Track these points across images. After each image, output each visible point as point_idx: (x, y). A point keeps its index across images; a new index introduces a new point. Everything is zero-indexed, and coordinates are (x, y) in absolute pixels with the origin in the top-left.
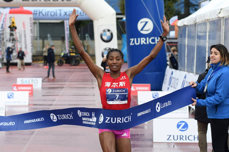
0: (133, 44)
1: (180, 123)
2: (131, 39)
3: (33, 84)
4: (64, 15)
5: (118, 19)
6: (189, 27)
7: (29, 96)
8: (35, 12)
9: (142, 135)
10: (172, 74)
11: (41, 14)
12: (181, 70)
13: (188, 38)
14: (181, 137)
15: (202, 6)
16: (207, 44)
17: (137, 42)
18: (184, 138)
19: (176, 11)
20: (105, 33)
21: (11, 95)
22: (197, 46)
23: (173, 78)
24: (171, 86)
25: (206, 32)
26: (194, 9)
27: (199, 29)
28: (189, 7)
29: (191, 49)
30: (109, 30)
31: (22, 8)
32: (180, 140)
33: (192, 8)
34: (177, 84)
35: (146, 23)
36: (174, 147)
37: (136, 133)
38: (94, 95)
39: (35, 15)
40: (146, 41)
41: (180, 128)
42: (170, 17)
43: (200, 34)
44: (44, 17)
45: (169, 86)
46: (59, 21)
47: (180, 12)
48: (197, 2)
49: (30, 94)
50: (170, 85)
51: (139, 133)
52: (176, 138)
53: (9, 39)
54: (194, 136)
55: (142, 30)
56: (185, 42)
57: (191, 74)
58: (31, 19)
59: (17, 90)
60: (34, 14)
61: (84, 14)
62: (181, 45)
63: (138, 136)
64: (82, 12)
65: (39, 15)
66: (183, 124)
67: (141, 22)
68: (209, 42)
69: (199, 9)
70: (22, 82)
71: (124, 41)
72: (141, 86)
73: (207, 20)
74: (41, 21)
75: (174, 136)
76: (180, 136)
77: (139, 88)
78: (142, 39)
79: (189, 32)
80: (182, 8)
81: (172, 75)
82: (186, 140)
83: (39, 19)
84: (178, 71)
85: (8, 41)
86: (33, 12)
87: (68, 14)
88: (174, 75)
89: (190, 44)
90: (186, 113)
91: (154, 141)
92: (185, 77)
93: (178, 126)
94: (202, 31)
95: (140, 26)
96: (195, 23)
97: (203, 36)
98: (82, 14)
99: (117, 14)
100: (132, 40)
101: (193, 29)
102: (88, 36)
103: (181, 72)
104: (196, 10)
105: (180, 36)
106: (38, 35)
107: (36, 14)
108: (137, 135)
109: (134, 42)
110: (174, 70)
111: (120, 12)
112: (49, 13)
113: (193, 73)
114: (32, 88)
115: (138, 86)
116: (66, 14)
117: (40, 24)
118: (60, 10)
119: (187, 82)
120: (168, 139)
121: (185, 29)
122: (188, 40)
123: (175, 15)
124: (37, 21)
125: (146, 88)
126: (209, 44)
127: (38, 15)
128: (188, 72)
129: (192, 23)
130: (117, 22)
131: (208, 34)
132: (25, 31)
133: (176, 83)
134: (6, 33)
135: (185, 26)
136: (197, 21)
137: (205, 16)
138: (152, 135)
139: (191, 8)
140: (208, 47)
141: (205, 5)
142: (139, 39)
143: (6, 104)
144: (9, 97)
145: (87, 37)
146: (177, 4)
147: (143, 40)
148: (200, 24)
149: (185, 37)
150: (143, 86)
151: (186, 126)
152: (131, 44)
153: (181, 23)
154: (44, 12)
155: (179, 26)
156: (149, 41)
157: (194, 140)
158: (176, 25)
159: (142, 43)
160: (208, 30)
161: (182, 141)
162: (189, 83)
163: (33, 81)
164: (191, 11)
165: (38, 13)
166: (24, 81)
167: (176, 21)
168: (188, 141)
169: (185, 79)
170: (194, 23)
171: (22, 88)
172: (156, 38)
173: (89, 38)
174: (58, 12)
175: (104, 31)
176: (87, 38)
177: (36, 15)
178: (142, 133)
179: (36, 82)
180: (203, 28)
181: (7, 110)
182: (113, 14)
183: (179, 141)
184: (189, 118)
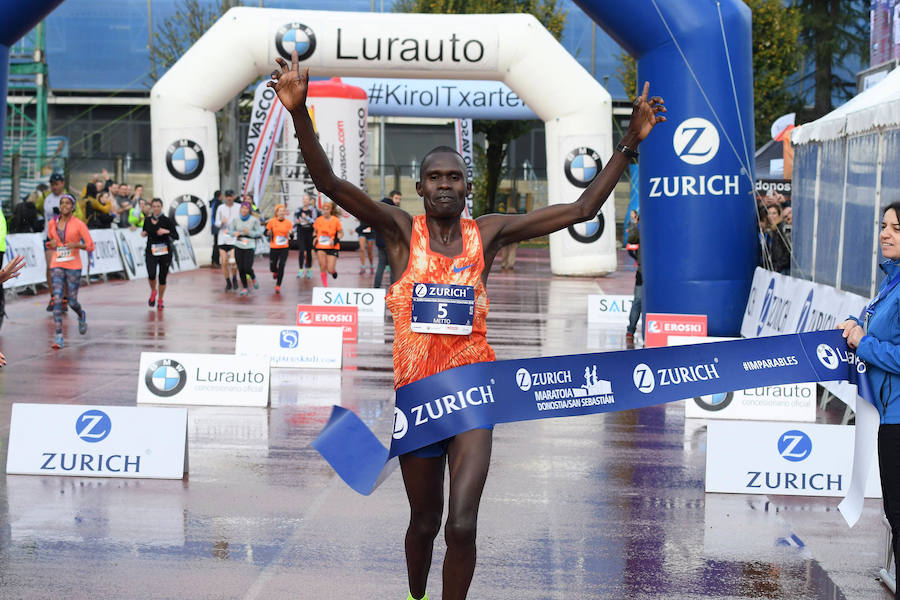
0: (659, 194)
1: (786, 437)
2: (652, 180)
3: (360, 305)
4: (461, 104)
5: (617, 119)
6: (826, 149)
7: (344, 342)
8: (376, 94)
9: (675, 467)
10: (772, 286)
11: (391, 98)
12: (797, 276)
13: (822, 178)
14: (791, 478)
15: (867, 87)
16: (878, 198)
17: (671, 189)
18: (798, 482)
19: (793, 99)
20: (578, 157)
21: (289, 338)
22: (847, 204)
23: (775, 298)
24: (769, 324)
25: (874, 165)
26: (843, 94)
27: (855, 152)
28: (831, 88)
29: (829, 212)
30: (590, 152)
31: (339, 81)
32: (787, 487)
33: (839, 93)
34: (786, 316)
35: (700, 131)
36: (767, 509)
37: (657, 463)
38: (539, 345)
39: (374, 100)
40: (697, 187)
41: (787, 452)
42: (772, 117)
43: (856, 169)
44: (403, 107)
45: (761, 324)
46: (444, 122)
47: (802, 103)
48: (852, 75)
49: (345, 334)
50: (763, 320)
51: (666, 464)
52: (773, 481)
53: (295, 171)
54: (829, 476)
55: (685, 152)
56: (813, 193)
57: (827, 288)
58: (362, 113)
59: (309, 322)
60: (372, 97)
61: (520, 101)
62: (801, 199)
63: (662, 472)
64: (513, 96)
65: (387, 102)
66: (797, 439)
67: (685, 130)
68: (881, 193)
69: (857, 94)
70: (328, 301)
71: (634, 186)
72: (678, 321)
73: (879, 126)
74: (391, 120)
75: (768, 474)
76: (787, 475)
77: (674, 327)
78: (685, 179)
79: (827, 162)
80: (808, 91)
81: (770, 291)
82: (804, 487)
83: (387, 115)
84: (789, 279)
85: (294, 176)
86: (369, 93)
87: (470, 99)
88: (776, 292)
89: (826, 198)
90: (808, 404)
91: (707, 490)
92: (810, 299)
93: (782, 445)
94: (863, 160)
95: (680, 140)
96: (843, 134)
97: (866, 176)
98: (512, 102)
99: (615, 105)
100: (657, 180)
101: (837, 153)
102: (530, 166)
103: (800, 280)
104: (850, 96)
105: (797, 174)
106: (383, 162)
107: (378, 97)
108: (660, 468)
109: (660, 188)
110: (777, 275)
111: (625, 98)
112: (416, 97)
113: (833, 285)
114: (355, 318)
115: (671, 320)
116: (465, 99)
117: (388, 125)
118: (449, 88)
119: (814, 311)
120: (750, 485)
121: (815, 151)
122: (822, 186)
123: (788, 113)
124: (380, 120)
125: (693, 328)
126: (881, 202)
127: (382, 101)
128: (820, 281)
129: (834, 136)
130: (614, 128)
131: (879, 169)
132: (342, 148)
133: (783, 315)
134: (287, 153)
135: (814, 145)
136: (850, 130)
137: (872, 115)
138: (703, 470)
139: (834, 93)
140: (881, 208)
141: (874, 83)
142: (676, 179)
143: (274, 364)
144: (284, 344)
145: (528, 169)
146: (792, 78)
147: (689, 182)
148: (856, 139)
149: (815, 179)
150: (685, 321)
151: (805, 446)
152: (652, 194)
153: (801, 134)
154: (400, 94)
155: (795, 143)
156: (707, 186)
157: (829, 488)
158: (787, 140)
159: (685, 193)
160: (880, 159)
161: (791, 491)
162: (821, 314)
163: (360, 296)
164: (834, 101)
165: (383, 94)
166: (333, 296)
167: (788, 128)
168: (809, 491)
169: (808, 303)
170: (840, 135)
171: (325, 317)
172: (727, 178)
173: (532, 172)
174: (443, 94)
175: (577, 153)
176: (525, 172)
177: (377, 102)
178: (675, 464)
179: (368, 299)
180: (868, 150)
181: (276, 382)
182: (605, 102)
183: (782, 490)
184: (819, 421)
